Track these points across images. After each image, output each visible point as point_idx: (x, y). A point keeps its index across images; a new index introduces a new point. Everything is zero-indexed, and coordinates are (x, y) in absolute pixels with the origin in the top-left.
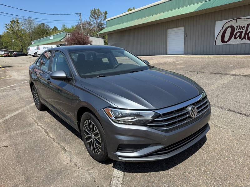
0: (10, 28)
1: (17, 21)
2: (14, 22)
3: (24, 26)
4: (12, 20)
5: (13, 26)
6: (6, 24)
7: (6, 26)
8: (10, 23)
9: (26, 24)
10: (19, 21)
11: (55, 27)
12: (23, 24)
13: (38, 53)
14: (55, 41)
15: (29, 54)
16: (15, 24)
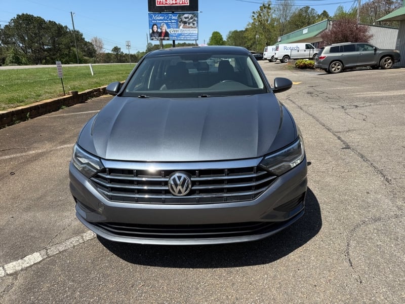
0: (258, 17)
1: (269, 5)
2: (265, 8)
3: (276, 12)
4: (262, 5)
5: (262, 14)
6: (254, 13)
7: (253, 15)
8: (259, 9)
9: (280, 10)
10: (270, 6)
11: (325, 11)
12: (276, 10)
13: (276, 56)
14: (308, 37)
15: (265, 57)
16: (265, 10)
